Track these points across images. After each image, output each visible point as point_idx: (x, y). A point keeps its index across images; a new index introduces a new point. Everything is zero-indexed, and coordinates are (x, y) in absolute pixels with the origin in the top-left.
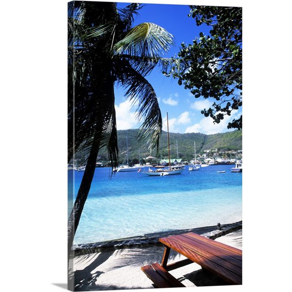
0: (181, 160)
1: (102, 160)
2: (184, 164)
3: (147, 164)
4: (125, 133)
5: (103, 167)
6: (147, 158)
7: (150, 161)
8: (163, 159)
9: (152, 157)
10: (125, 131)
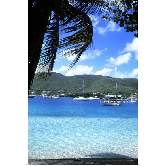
0: (121, 96)
1: (65, 93)
2: (123, 98)
3: (96, 97)
4: (81, 77)
5: (65, 97)
6: (96, 93)
7: (98, 95)
8: (107, 94)
9: (99, 93)
10: (81, 75)
